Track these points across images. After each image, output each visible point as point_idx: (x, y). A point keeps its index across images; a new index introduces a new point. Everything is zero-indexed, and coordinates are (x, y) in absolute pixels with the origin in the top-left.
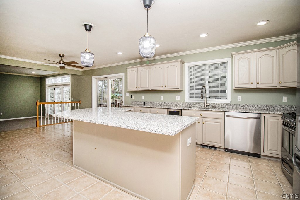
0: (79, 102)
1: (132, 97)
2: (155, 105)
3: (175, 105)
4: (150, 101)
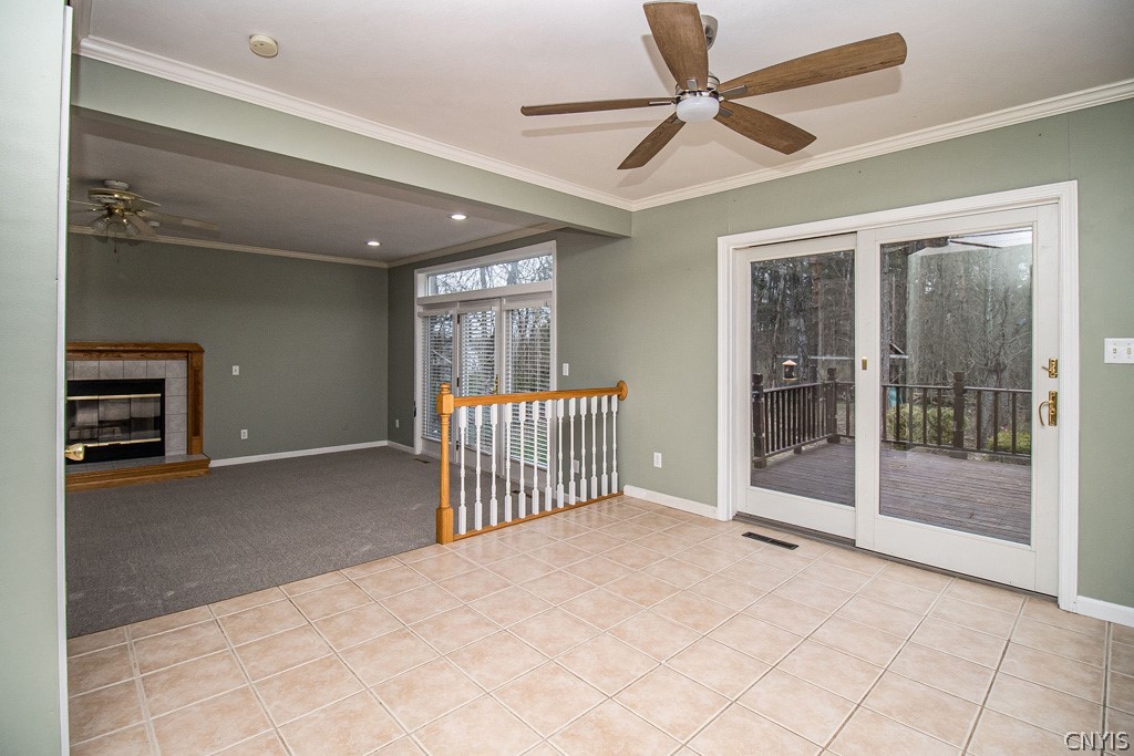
0: (619, 390)
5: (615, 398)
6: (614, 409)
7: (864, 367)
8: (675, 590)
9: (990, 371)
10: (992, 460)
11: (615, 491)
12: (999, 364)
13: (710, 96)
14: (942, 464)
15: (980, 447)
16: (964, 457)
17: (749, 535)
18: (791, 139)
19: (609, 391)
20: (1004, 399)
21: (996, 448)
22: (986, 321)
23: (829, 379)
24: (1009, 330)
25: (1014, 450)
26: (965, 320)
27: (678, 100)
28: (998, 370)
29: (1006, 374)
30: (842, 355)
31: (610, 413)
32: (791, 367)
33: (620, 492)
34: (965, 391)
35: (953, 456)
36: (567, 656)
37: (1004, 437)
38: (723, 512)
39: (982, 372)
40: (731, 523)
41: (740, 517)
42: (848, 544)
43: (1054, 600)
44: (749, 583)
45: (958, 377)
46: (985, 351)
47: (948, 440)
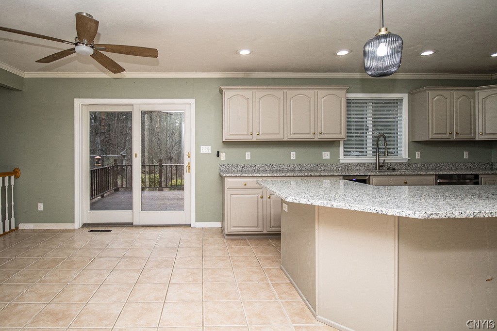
0: (15, 173)
1: (218, 155)
2: (280, 171)
3: (322, 169)
4: (269, 163)
5: (13, 178)
6: (12, 183)
7: (136, 157)
8: (64, 259)
9: (168, 159)
10: (171, 190)
11: (13, 227)
12: (171, 156)
13: (90, 47)
14: (156, 193)
15: (167, 186)
16: (162, 190)
17: (91, 231)
18: (117, 68)
19: (9, 174)
20: (174, 168)
21: (172, 185)
22: (167, 141)
23: (115, 164)
24: (173, 144)
25: (177, 185)
26: (159, 140)
27: (76, 44)
28: (170, 158)
29: (173, 160)
30: (114, 154)
31: (10, 186)
32: (98, 159)
33: (17, 228)
34: (163, 166)
35: (159, 190)
36: (18, 299)
37: (174, 182)
38: (77, 225)
39: (165, 160)
40: (81, 229)
41: (85, 225)
42: (130, 225)
43: (190, 226)
44: (96, 247)
45: (161, 161)
46: (166, 152)
47: (157, 185)
